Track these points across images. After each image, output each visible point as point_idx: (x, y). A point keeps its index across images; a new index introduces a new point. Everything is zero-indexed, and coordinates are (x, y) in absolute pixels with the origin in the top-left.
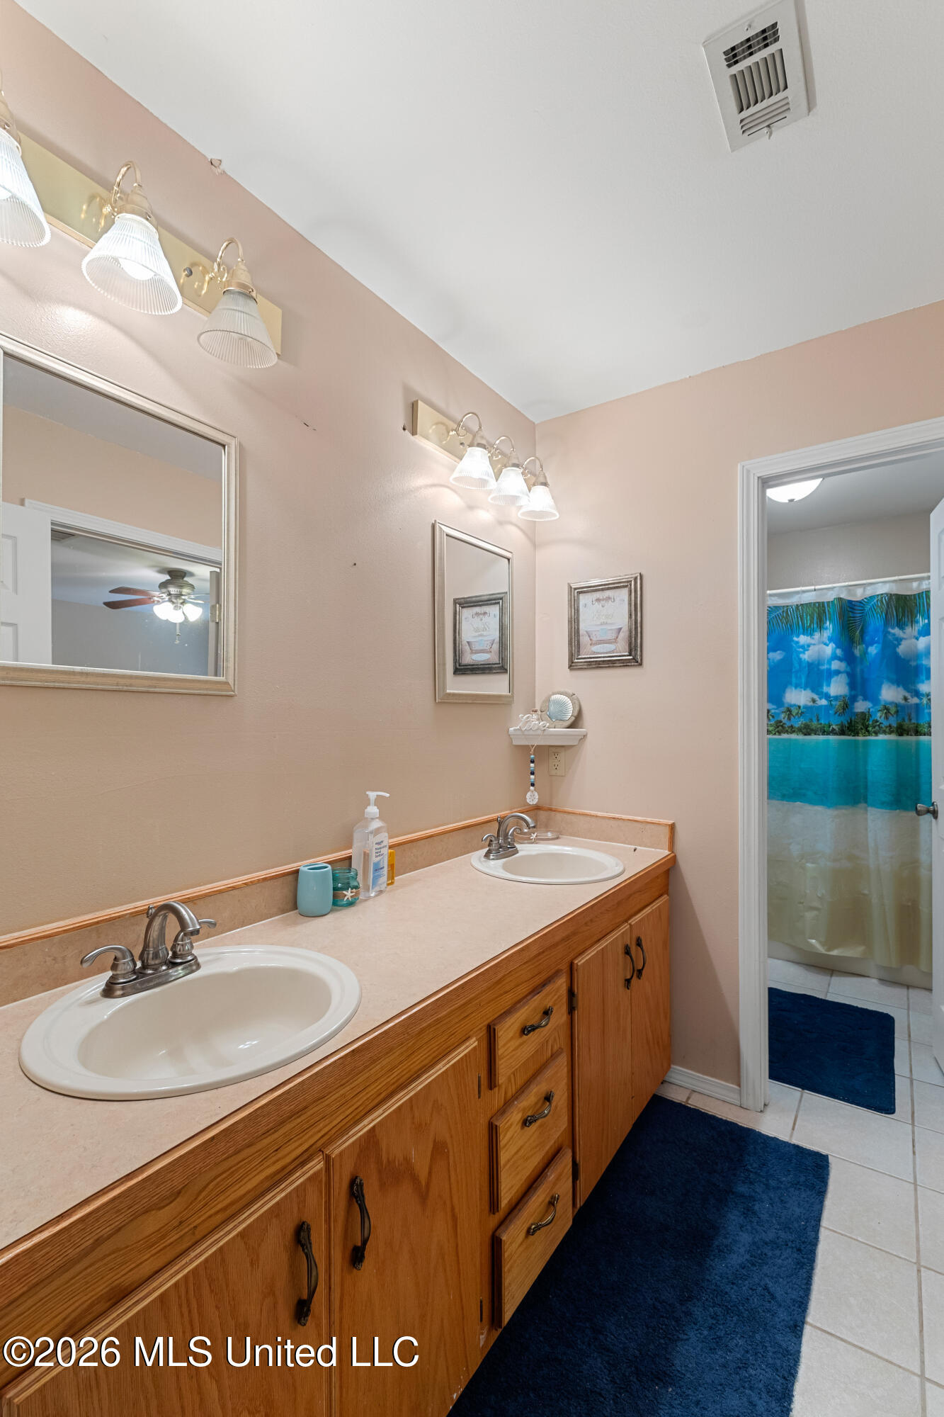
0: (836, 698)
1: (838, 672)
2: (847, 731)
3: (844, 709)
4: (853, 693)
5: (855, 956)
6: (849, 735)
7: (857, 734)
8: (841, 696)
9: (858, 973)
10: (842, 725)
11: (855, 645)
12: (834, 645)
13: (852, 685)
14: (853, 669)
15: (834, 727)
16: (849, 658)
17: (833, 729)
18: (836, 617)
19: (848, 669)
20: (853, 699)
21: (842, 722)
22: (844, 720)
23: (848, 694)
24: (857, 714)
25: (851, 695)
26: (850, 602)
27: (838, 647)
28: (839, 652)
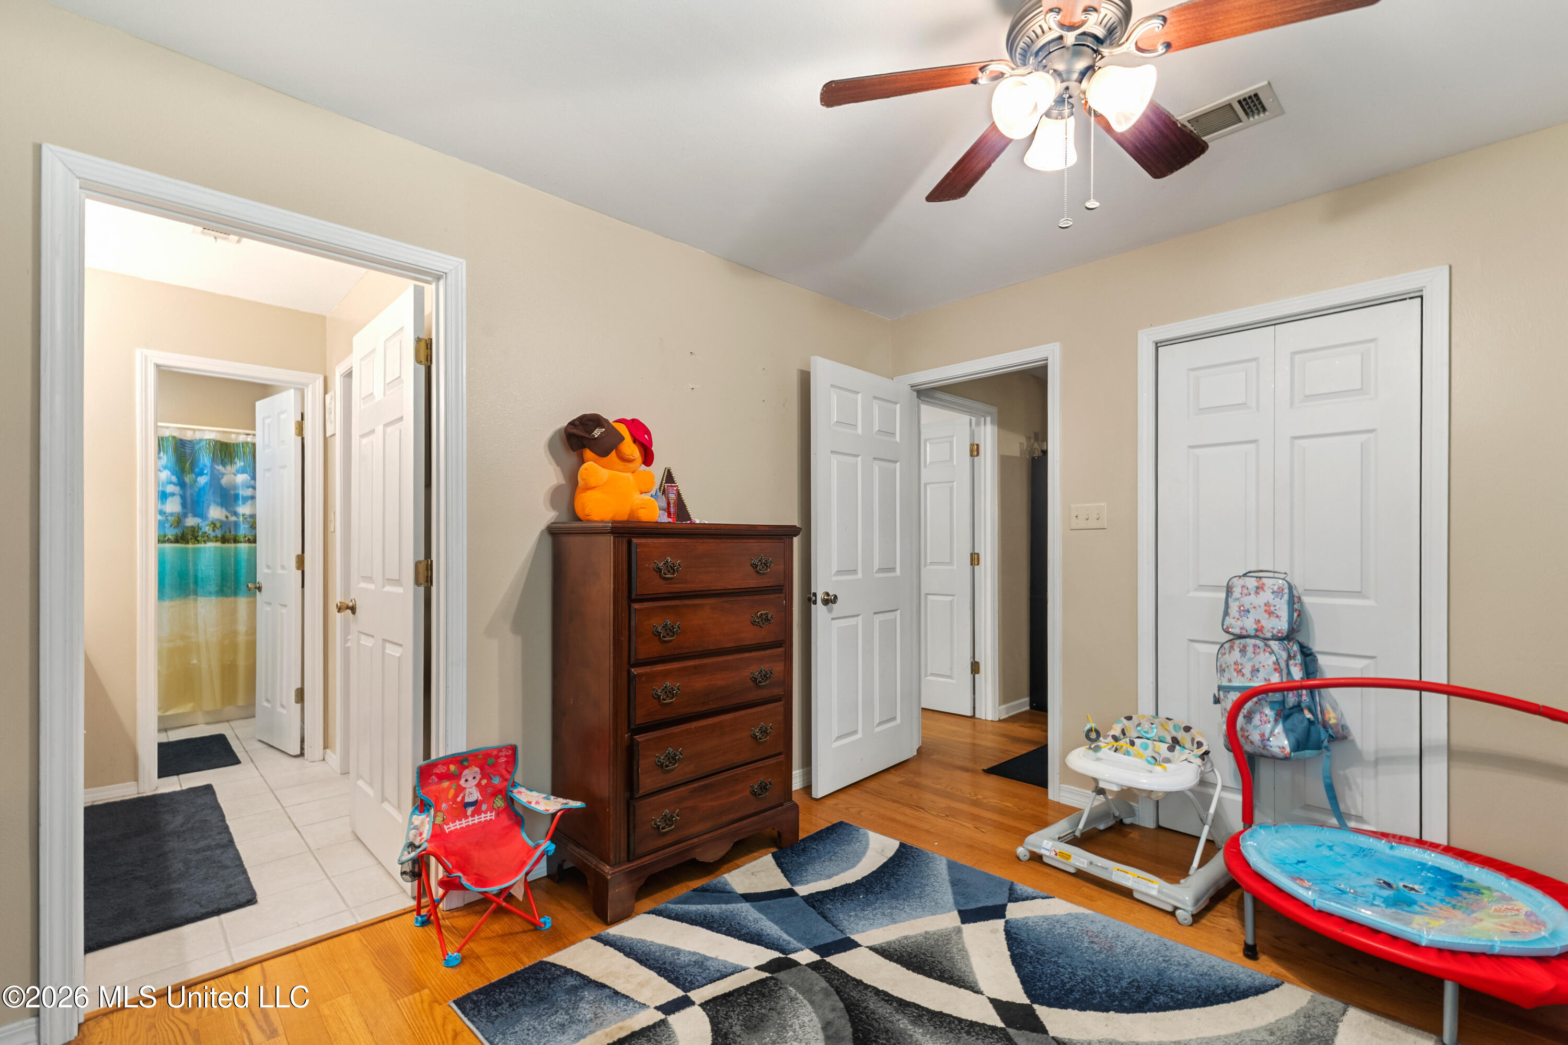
0: (172, 514)
1: (173, 494)
2: (180, 541)
3: (178, 523)
4: (184, 511)
5: (186, 711)
6: (181, 543)
7: (187, 543)
8: (175, 513)
9: (188, 724)
10: (177, 536)
11: (185, 473)
12: (169, 473)
13: (184, 505)
14: (184, 493)
15: (170, 537)
16: (182, 484)
17: (169, 539)
18: (170, 451)
19: (181, 492)
20: (185, 515)
21: (177, 533)
22: (178, 531)
23: (181, 512)
24: (187, 527)
25: (183, 512)
26: (181, 440)
27: (173, 474)
28: (174, 479)
